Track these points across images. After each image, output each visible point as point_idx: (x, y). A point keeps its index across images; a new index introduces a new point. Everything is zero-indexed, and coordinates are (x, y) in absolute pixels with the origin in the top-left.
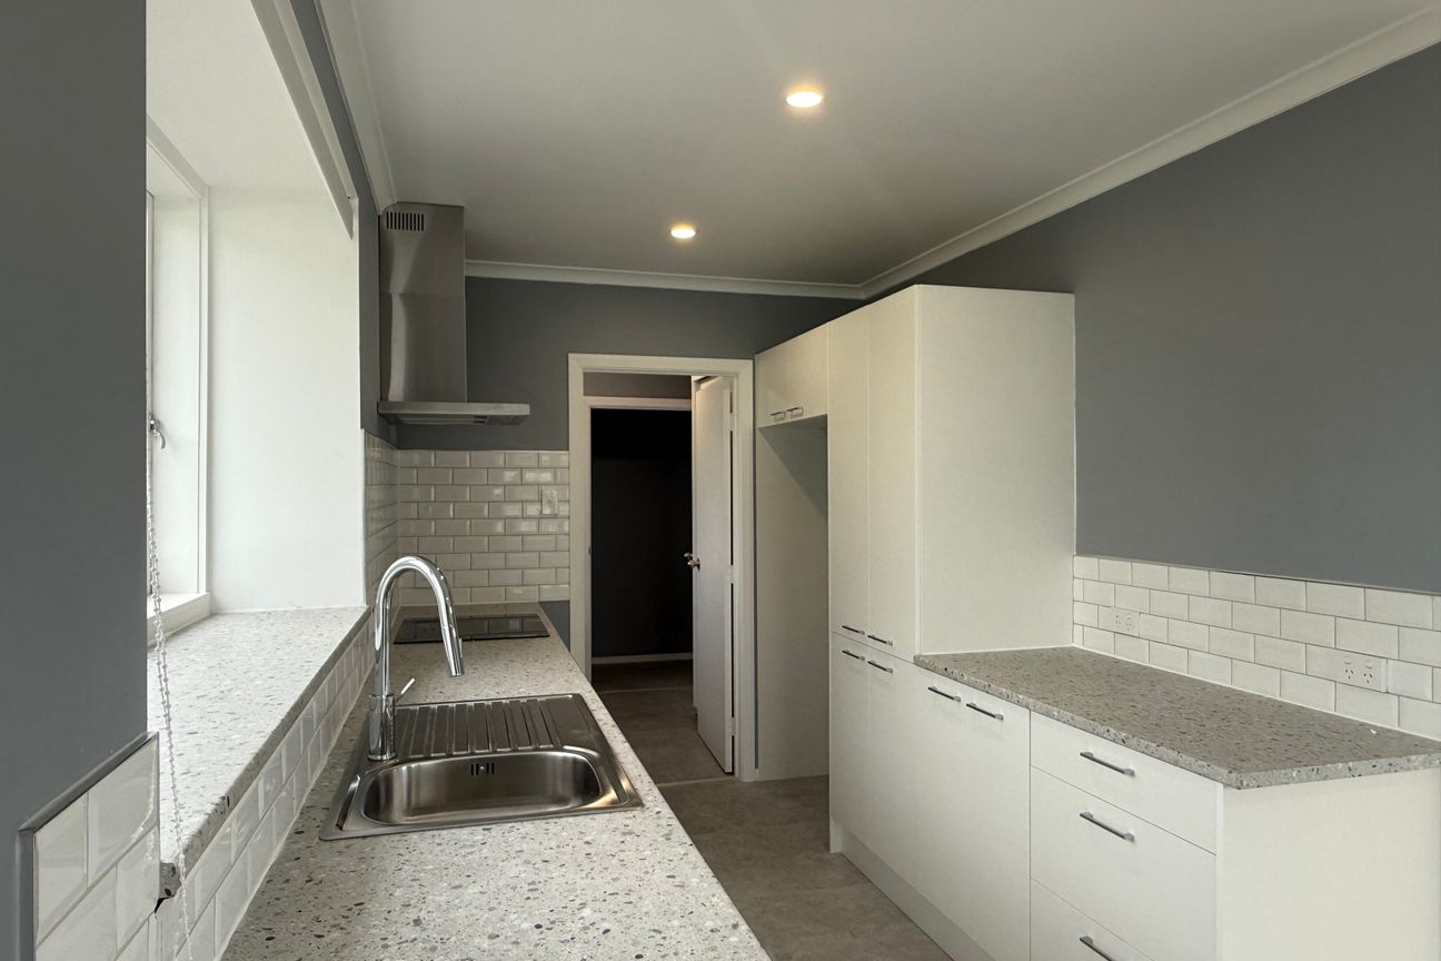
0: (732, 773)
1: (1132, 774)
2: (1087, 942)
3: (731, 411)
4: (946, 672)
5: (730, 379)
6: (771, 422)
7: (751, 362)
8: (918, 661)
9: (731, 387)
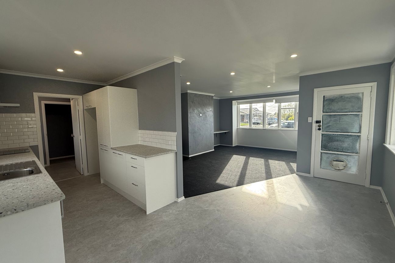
0: (83, 175)
1: (136, 159)
2: (133, 184)
3: (78, 105)
4: (115, 150)
5: (77, 99)
6: (86, 108)
7: (82, 96)
8: (111, 148)
9: (78, 101)
